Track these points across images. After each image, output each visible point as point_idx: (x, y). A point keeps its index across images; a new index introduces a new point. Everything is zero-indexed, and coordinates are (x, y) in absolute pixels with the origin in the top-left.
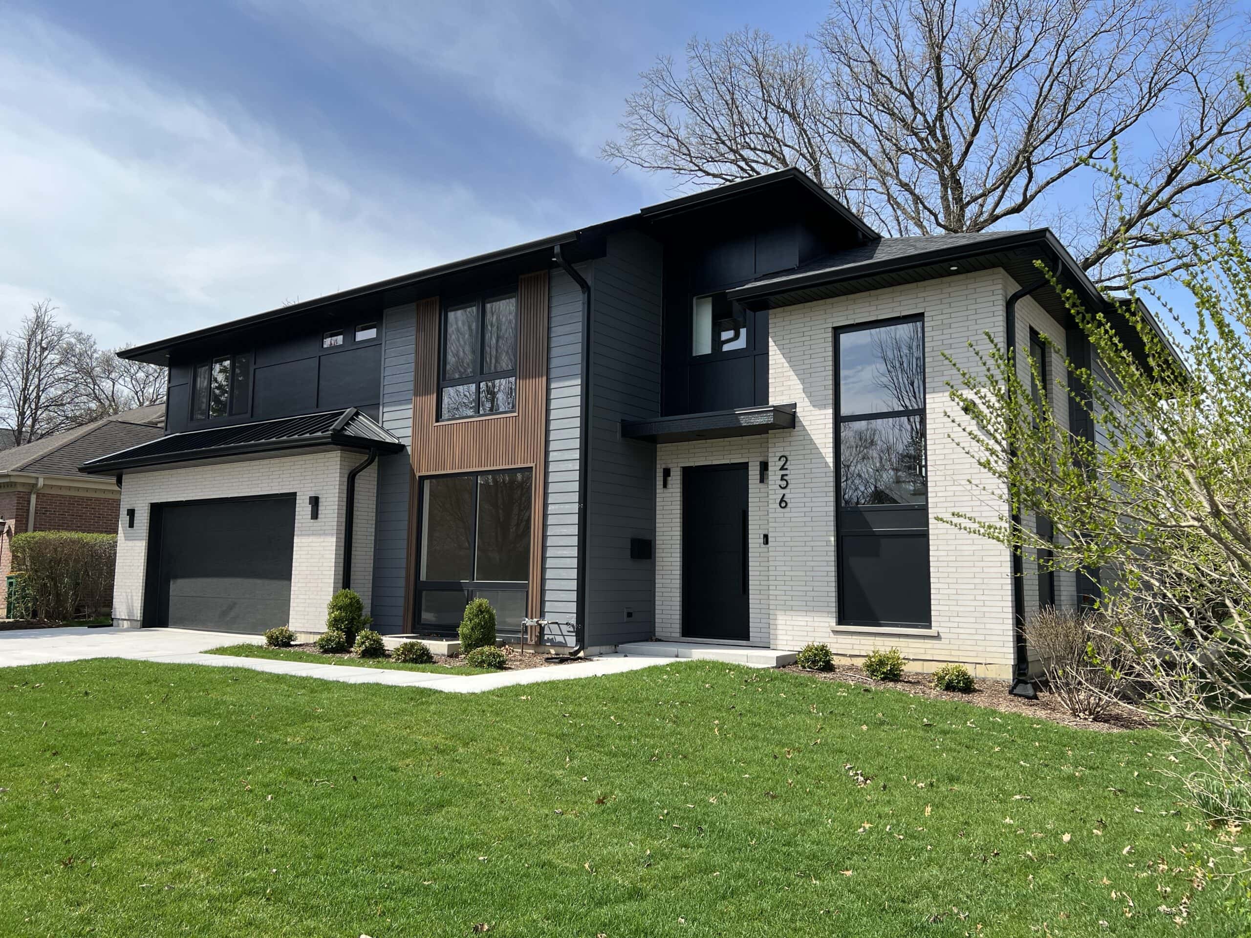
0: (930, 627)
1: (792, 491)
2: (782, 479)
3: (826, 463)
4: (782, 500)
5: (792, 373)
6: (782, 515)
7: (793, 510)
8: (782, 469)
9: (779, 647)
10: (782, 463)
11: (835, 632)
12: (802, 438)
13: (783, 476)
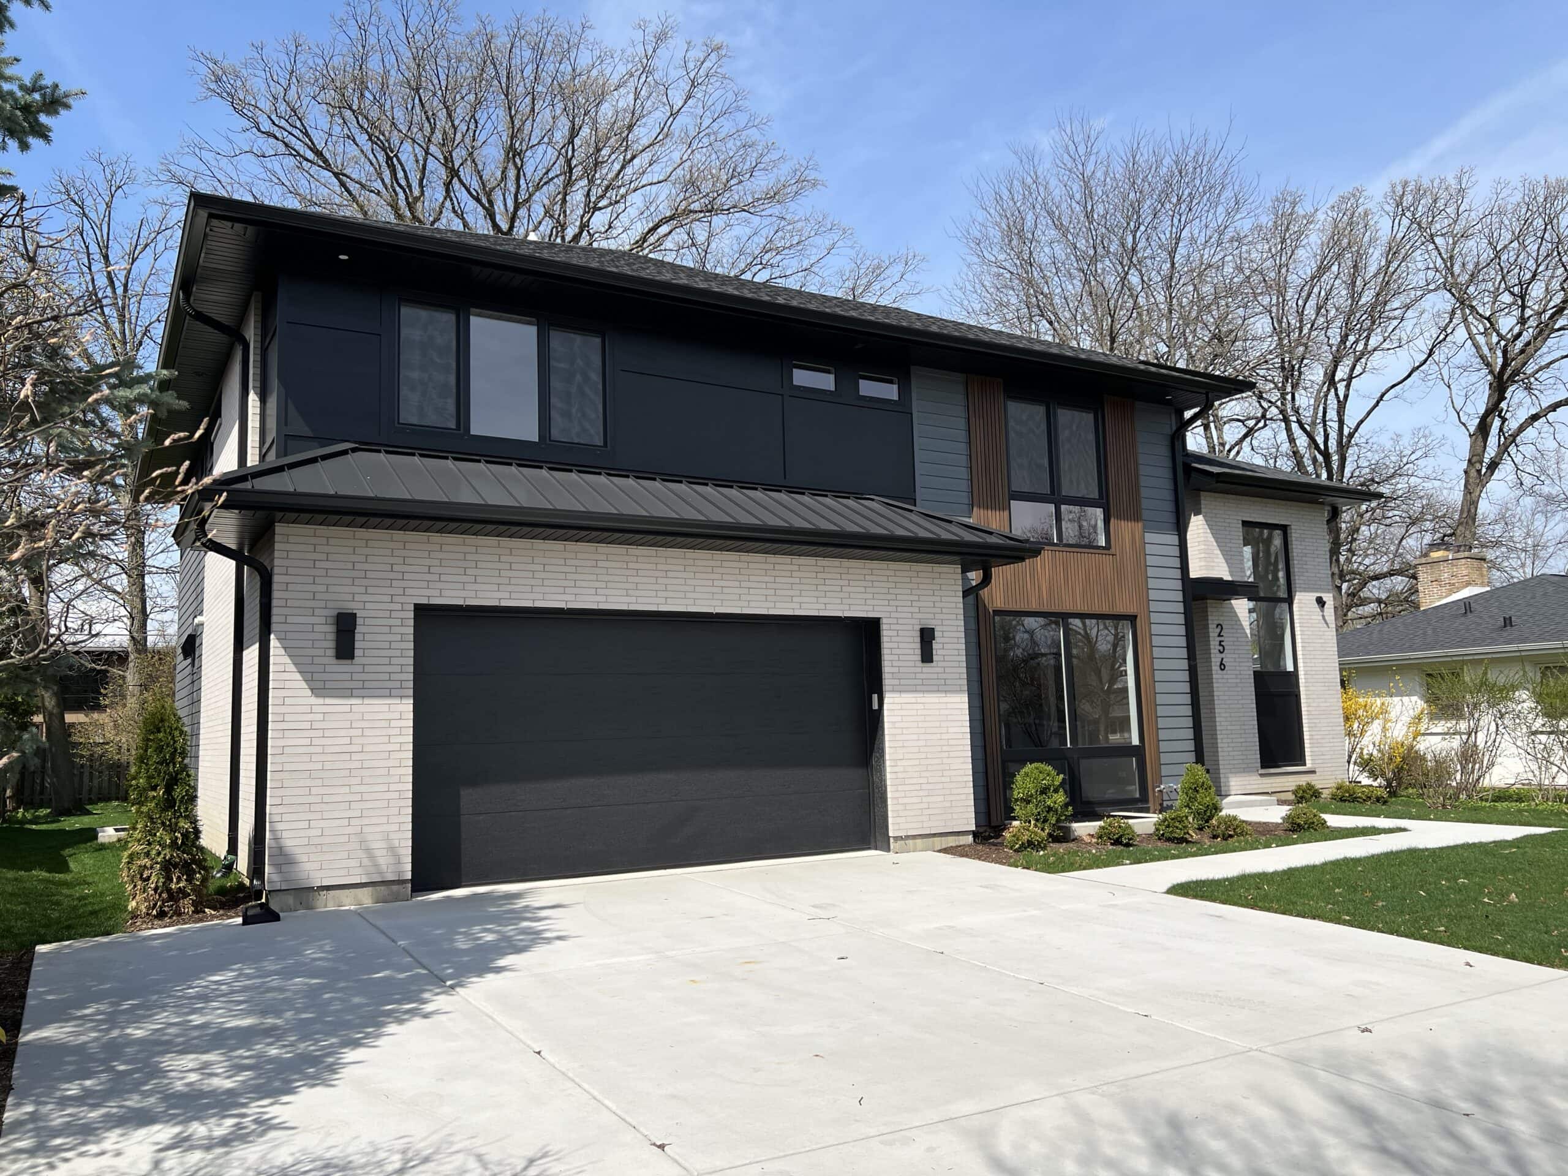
0: (1305, 765)
1: (1228, 656)
2: (1220, 645)
3: (1246, 633)
4: (1221, 664)
5: (1219, 552)
6: (1220, 676)
7: (1229, 672)
8: (1219, 635)
9: (1233, 793)
10: (1218, 630)
11: (1262, 775)
12: (1229, 610)
13: (1220, 642)
